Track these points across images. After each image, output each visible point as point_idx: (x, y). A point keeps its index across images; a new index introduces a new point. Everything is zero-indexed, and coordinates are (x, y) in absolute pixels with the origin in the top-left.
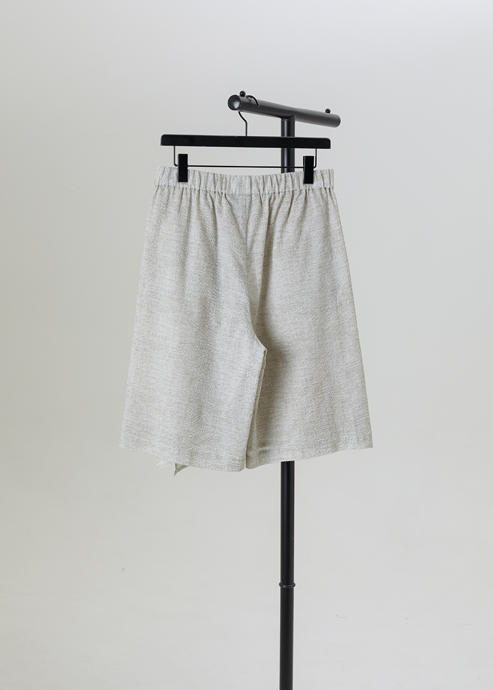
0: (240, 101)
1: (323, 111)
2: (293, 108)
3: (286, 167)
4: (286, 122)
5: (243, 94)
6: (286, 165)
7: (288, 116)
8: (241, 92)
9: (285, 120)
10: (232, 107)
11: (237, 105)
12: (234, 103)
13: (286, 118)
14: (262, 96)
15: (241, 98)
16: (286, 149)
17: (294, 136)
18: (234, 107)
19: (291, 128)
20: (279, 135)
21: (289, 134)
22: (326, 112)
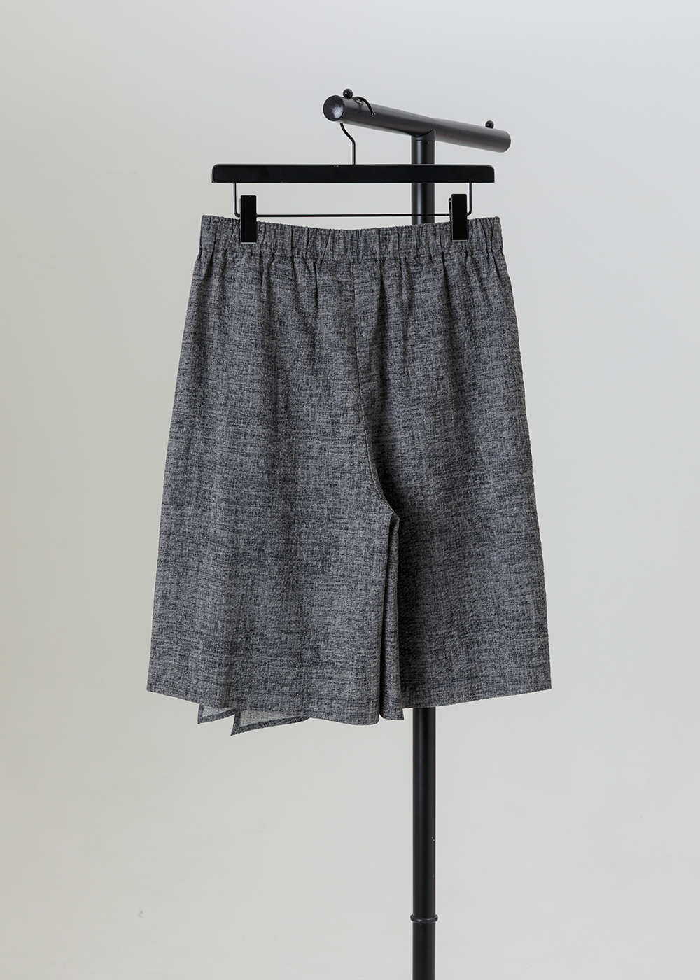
0: (344, 105)
1: (482, 124)
2: (431, 119)
3: (419, 215)
4: (419, 142)
5: (348, 94)
6: (419, 212)
7: (424, 132)
8: (345, 92)
9: (419, 138)
10: (329, 115)
11: (338, 112)
12: (333, 109)
13: (420, 134)
14: (379, 98)
15: (346, 101)
16: (419, 184)
17: (433, 163)
18: (333, 115)
19: (428, 151)
20: (408, 161)
21: (424, 160)
22: (487, 126)
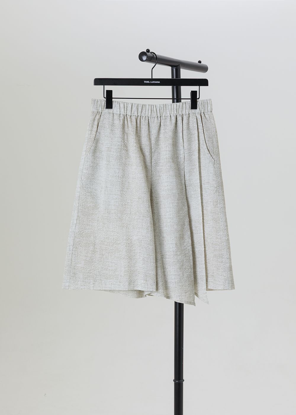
0: (147, 55)
1: (196, 62)
2: (179, 60)
3: (175, 99)
6: (175, 98)
7: (176, 66)
8: (147, 50)
9: (174, 68)
10: (141, 59)
11: (144, 58)
13: (175, 66)
14: (160, 52)
15: (147, 53)
16: (175, 87)
17: (180, 78)
19: (178, 73)
20: (170, 77)
21: (177, 77)
22: (198, 62)
